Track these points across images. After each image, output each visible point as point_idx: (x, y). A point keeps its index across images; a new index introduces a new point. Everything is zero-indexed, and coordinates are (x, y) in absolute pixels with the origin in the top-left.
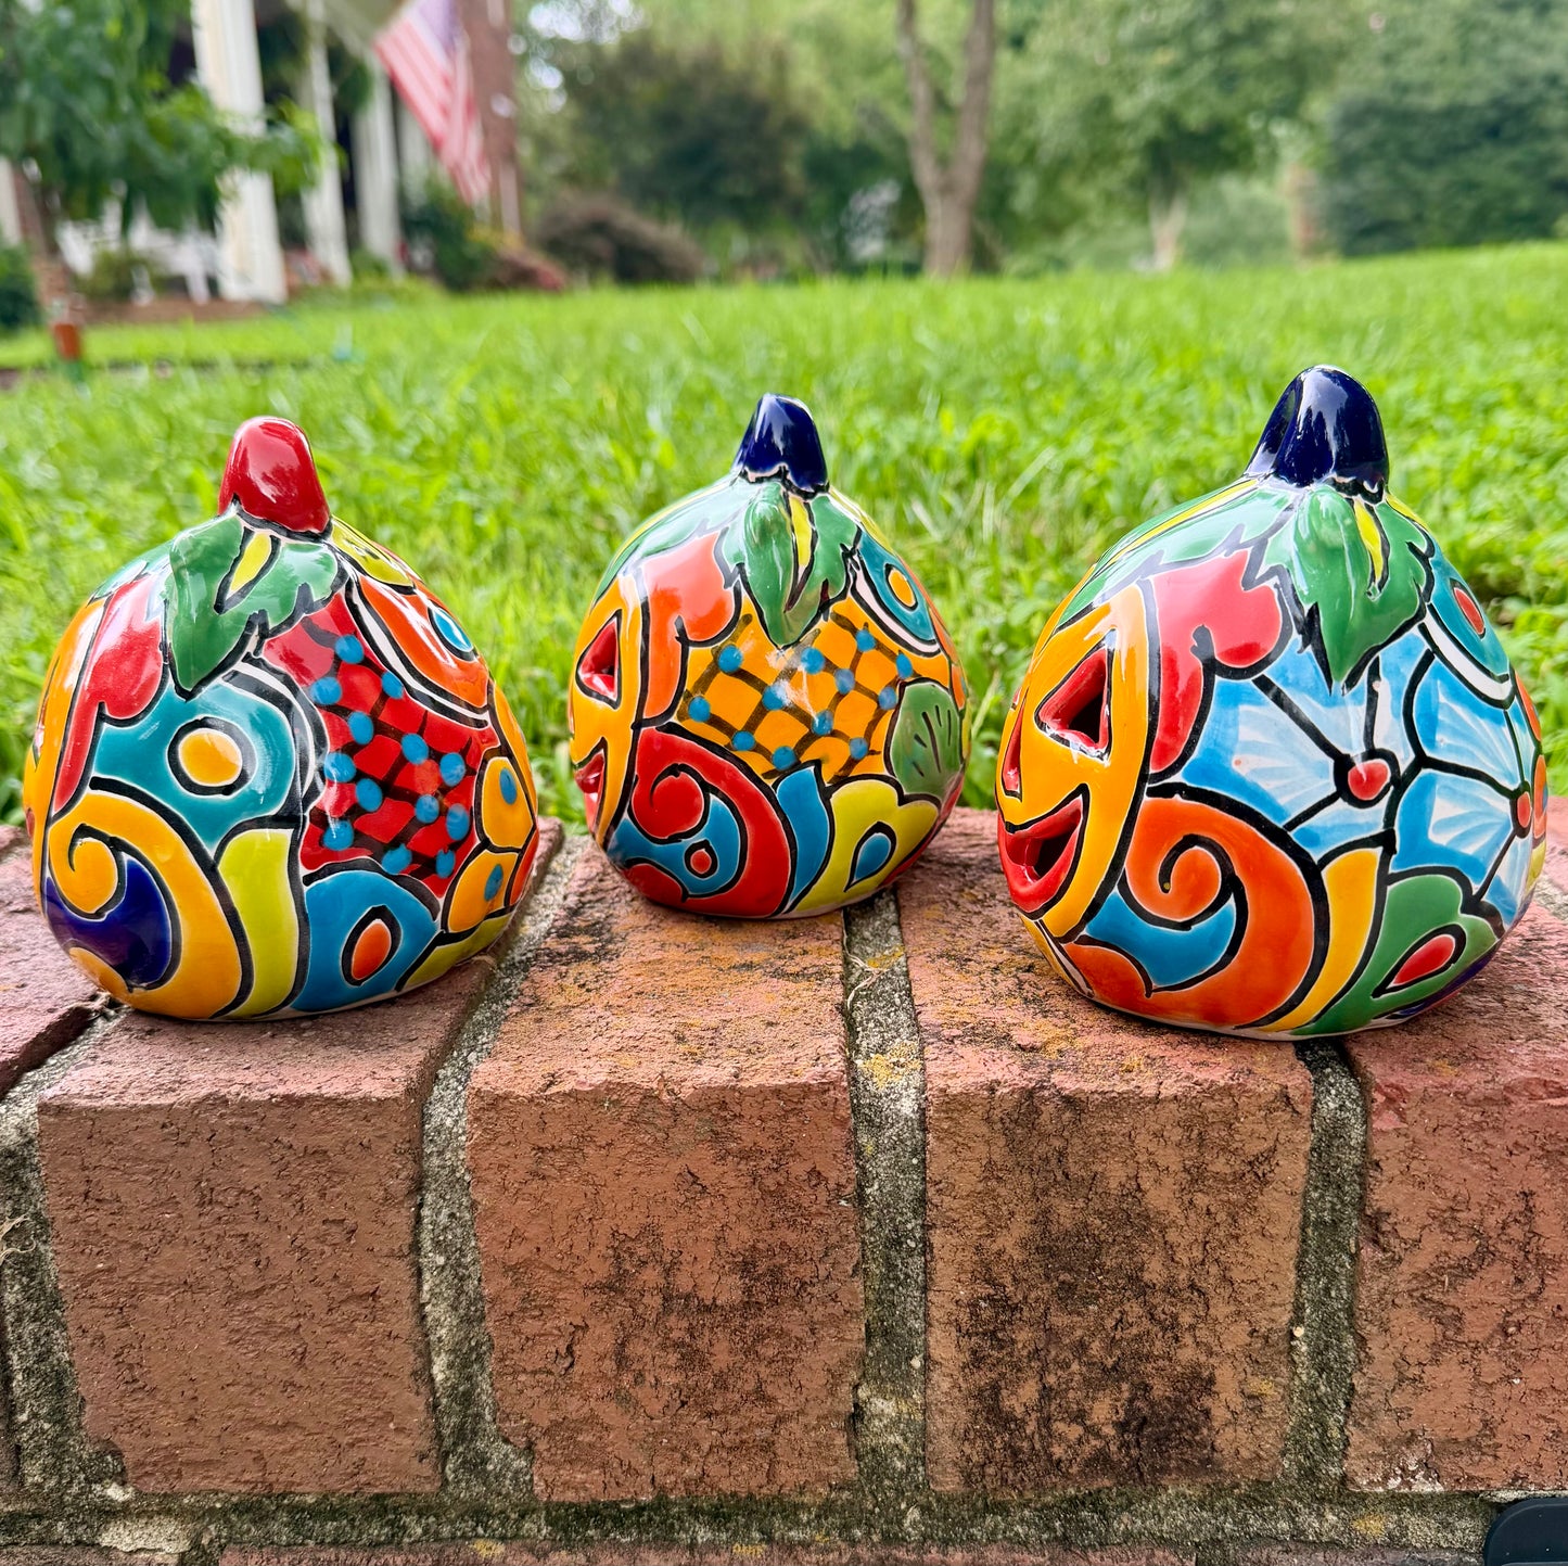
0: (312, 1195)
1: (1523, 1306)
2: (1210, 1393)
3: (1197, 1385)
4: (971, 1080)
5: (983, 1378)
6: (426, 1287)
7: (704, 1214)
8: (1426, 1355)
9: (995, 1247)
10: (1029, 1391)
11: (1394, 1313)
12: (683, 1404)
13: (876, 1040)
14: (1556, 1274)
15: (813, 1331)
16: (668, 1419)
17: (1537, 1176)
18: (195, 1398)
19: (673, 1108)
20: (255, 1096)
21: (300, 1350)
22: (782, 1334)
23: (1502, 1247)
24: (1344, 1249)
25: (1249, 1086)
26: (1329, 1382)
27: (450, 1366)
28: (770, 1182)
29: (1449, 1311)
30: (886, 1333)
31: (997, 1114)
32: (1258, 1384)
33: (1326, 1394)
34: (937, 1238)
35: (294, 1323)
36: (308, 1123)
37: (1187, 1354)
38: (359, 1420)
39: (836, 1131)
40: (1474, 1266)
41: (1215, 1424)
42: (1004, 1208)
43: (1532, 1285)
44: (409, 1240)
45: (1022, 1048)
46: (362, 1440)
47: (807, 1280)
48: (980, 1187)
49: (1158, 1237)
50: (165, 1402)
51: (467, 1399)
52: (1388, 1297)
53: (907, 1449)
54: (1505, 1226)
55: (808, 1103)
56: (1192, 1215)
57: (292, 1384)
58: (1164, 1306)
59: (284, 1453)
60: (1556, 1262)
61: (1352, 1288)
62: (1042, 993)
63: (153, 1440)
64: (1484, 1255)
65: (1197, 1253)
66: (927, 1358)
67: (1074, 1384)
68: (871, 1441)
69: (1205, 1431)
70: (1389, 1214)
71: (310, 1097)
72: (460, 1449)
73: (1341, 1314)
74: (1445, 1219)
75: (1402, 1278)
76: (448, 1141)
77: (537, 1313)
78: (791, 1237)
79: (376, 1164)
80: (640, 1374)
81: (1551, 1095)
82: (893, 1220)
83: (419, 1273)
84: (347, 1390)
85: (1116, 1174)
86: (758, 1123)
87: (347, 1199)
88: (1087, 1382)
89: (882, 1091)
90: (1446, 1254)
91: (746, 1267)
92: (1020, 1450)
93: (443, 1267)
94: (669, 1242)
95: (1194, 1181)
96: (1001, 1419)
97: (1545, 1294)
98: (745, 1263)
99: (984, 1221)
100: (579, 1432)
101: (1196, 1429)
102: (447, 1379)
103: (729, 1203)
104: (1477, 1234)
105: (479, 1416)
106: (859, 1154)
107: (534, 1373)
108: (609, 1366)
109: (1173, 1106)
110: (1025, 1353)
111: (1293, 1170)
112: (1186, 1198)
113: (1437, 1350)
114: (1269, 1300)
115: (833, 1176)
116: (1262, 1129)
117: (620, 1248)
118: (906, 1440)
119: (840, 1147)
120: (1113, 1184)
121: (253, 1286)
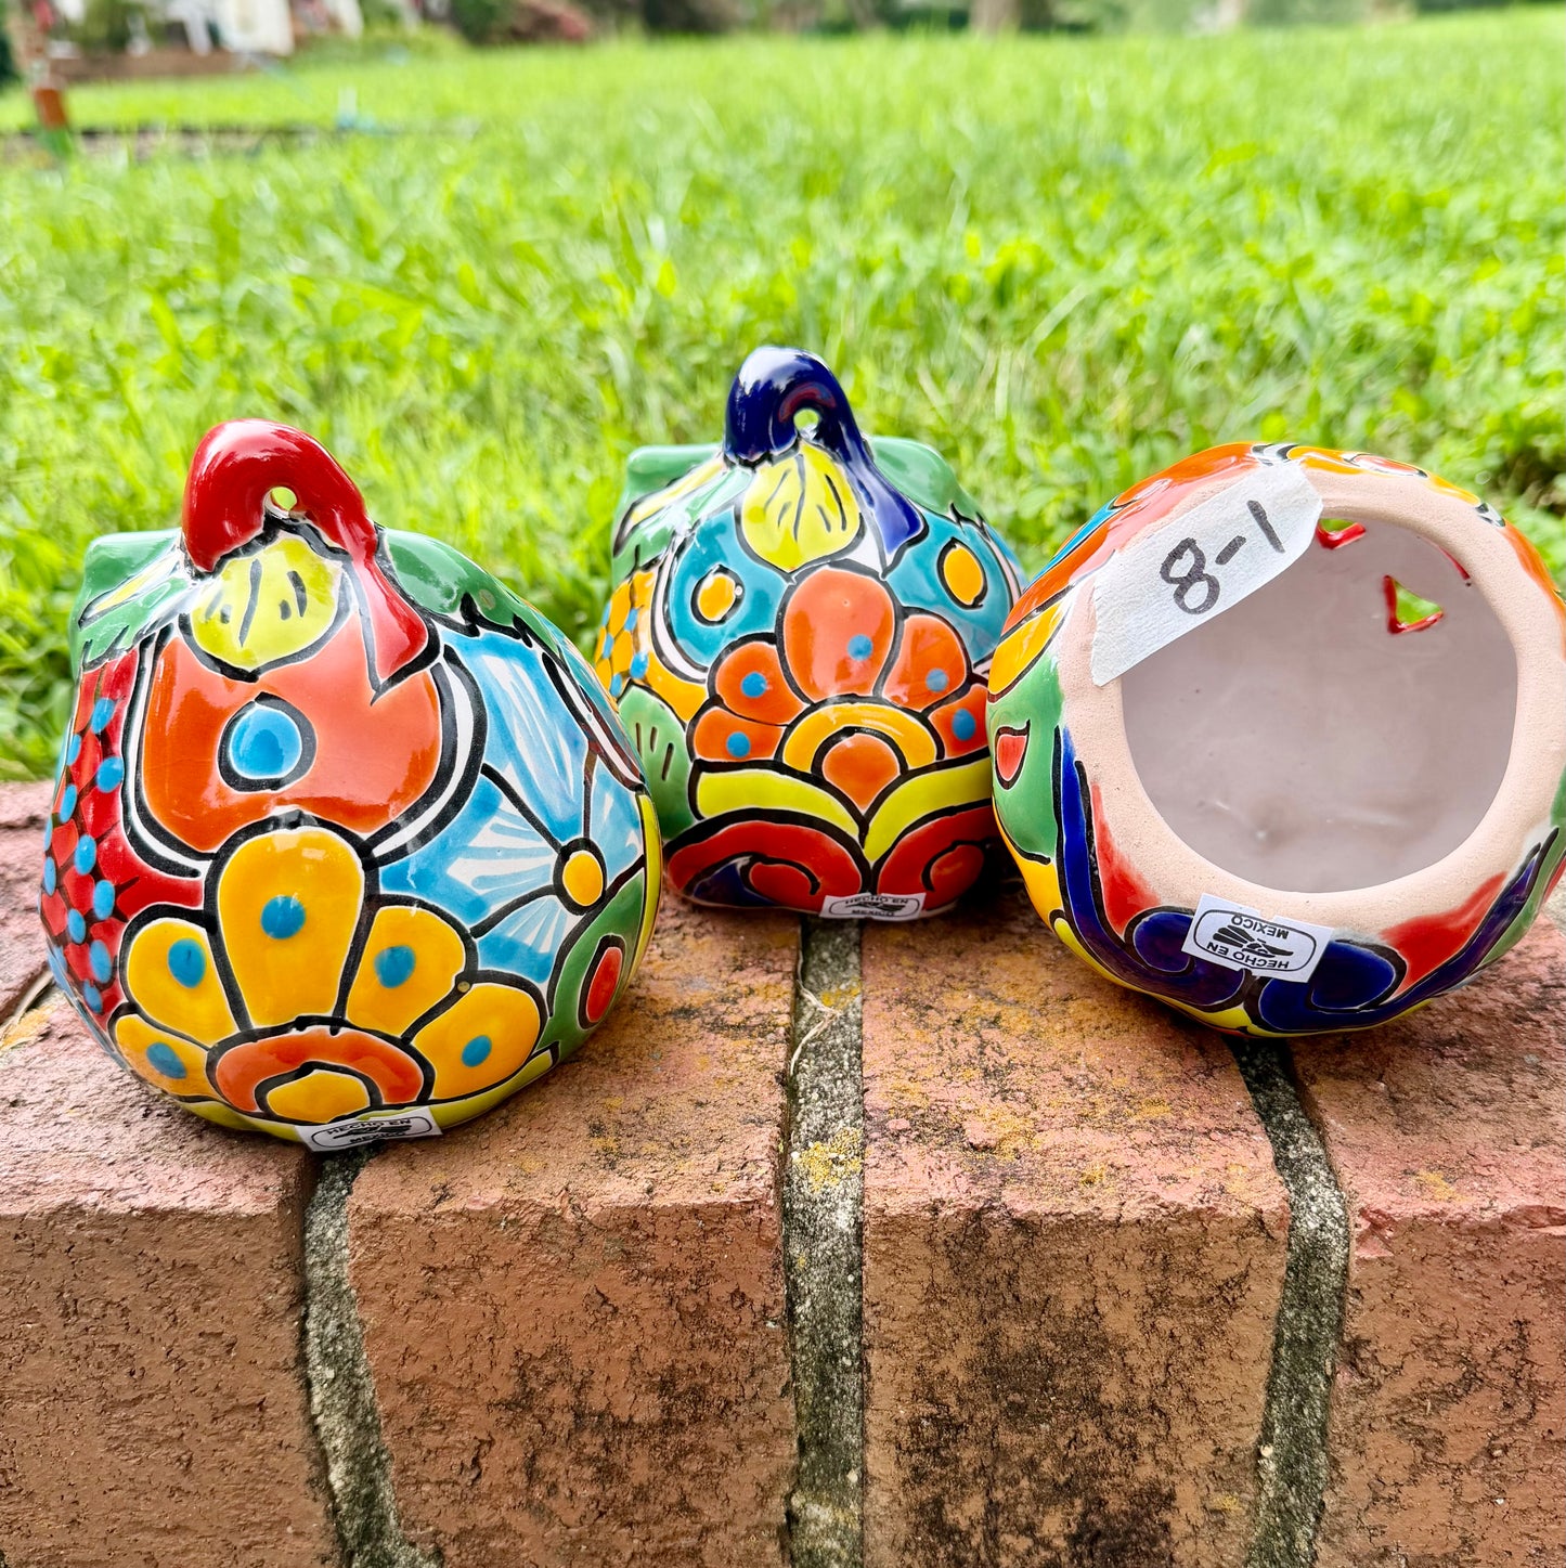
0: (183, 1308)
1: (1511, 1430)
2: (1169, 1507)
3: (1156, 1500)
4: (912, 1199)
5: (925, 1493)
6: (316, 1400)
7: (616, 1336)
8: (1402, 1476)
9: (938, 1369)
10: (975, 1506)
11: (1370, 1437)
12: (601, 1514)
13: (817, 1119)
14: (1549, 1401)
15: (740, 1448)
16: (585, 1529)
17: (1534, 1304)
18: (76, 1502)
19: (578, 1228)
20: (117, 1207)
21: (185, 1457)
22: (706, 1450)
23: (1491, 1374)
24: (1319, 1368)
25: (1220, 1210)
26: (1299, 1495)
27: (349, 1472)
28: (689, 1304)
29: (1430, 1435)
30: (820, 1443)
31: (940, 1237)
32: (1219, 1500)
33: (1295, 1506)
34: (874, 1358)
35: (176, 1432)
36: (174, 1237)
37: (1146, 1471)
38: (253, 1524)
39: (762, 1252)
40: (1460, 1392)
41: (1175, 1538)
42: (948, 1330)
43: (1523, 1410)
44: (295, 1353)
45: (975, 1148)
46: (257, 1543)
47: (732, 1399)
48: (922, 1309)
49: (1117, 1359)
50: (45, 1506)
51: (370, 1501)
52: (1365, 1422)
53: (845, 1556)
54: (1495, 1353)
55: (730, 1223)
56: (1154, 1339)
57: (179, 1489)
58: (1121, 1426)
59: (175, 1554)
60: (1549, 1389)
61: (1326, 1407)
62: (1004, 1061)
63: (34, 1542)
64: (1471, 1381)
65: (1159, 1376)
66: (864, 1473)
67: (1023, 1499)
68: (806, 1544)
69: (1164, 1544)
70: (1368, 1342)
71: (172, 1211)
72: (367, 1548)
73: (1314, 1432)
74: (1430, 1348)
75: (1380, 1404)
76: (332, 1252)
77: (437, 1427)
78: (714, 1358)
79: (253, 1279)
80: (554, 1486)
81: (1554, 1223)
82: (827, 1335)
83: (308, 1385)
84: (237, 1496)
85: (1071, 1297)
86: (675, 1243)
87: (222, 1313)
88: (1037, 1498)
89: (817, 1196)
90: (1430, 1380)
91: (665, 1386)
92: (965, 1560)
93: (334, 1380)
94: (579, 1363)
95: (1156, 1305)
96: (945, 1532)
97: (1536, 1419)
98: (663, 1382)
99: (925, 1343)
100: (491, 1537)
101: (1154, 1541)
102: (346, 1485)
103: (643, 1323)
104: (1465, 1361)
105: (383, 1518)
106: (790, 1267)
107: (439, 1483)
108: (519, 1479)
109: (1136, 1230)
110: (970, 1470)
111: (1266, 1295)
112: (1148, 1322)
113: (1415, 1474)
114: (1236, 1421)
115: (759, 1298)
116: (1234, 1254)
117: (524, 1368)
118: (843, 1546)
119: (766, 1268)
120: (1069, 1309)
121: (130, 1396)
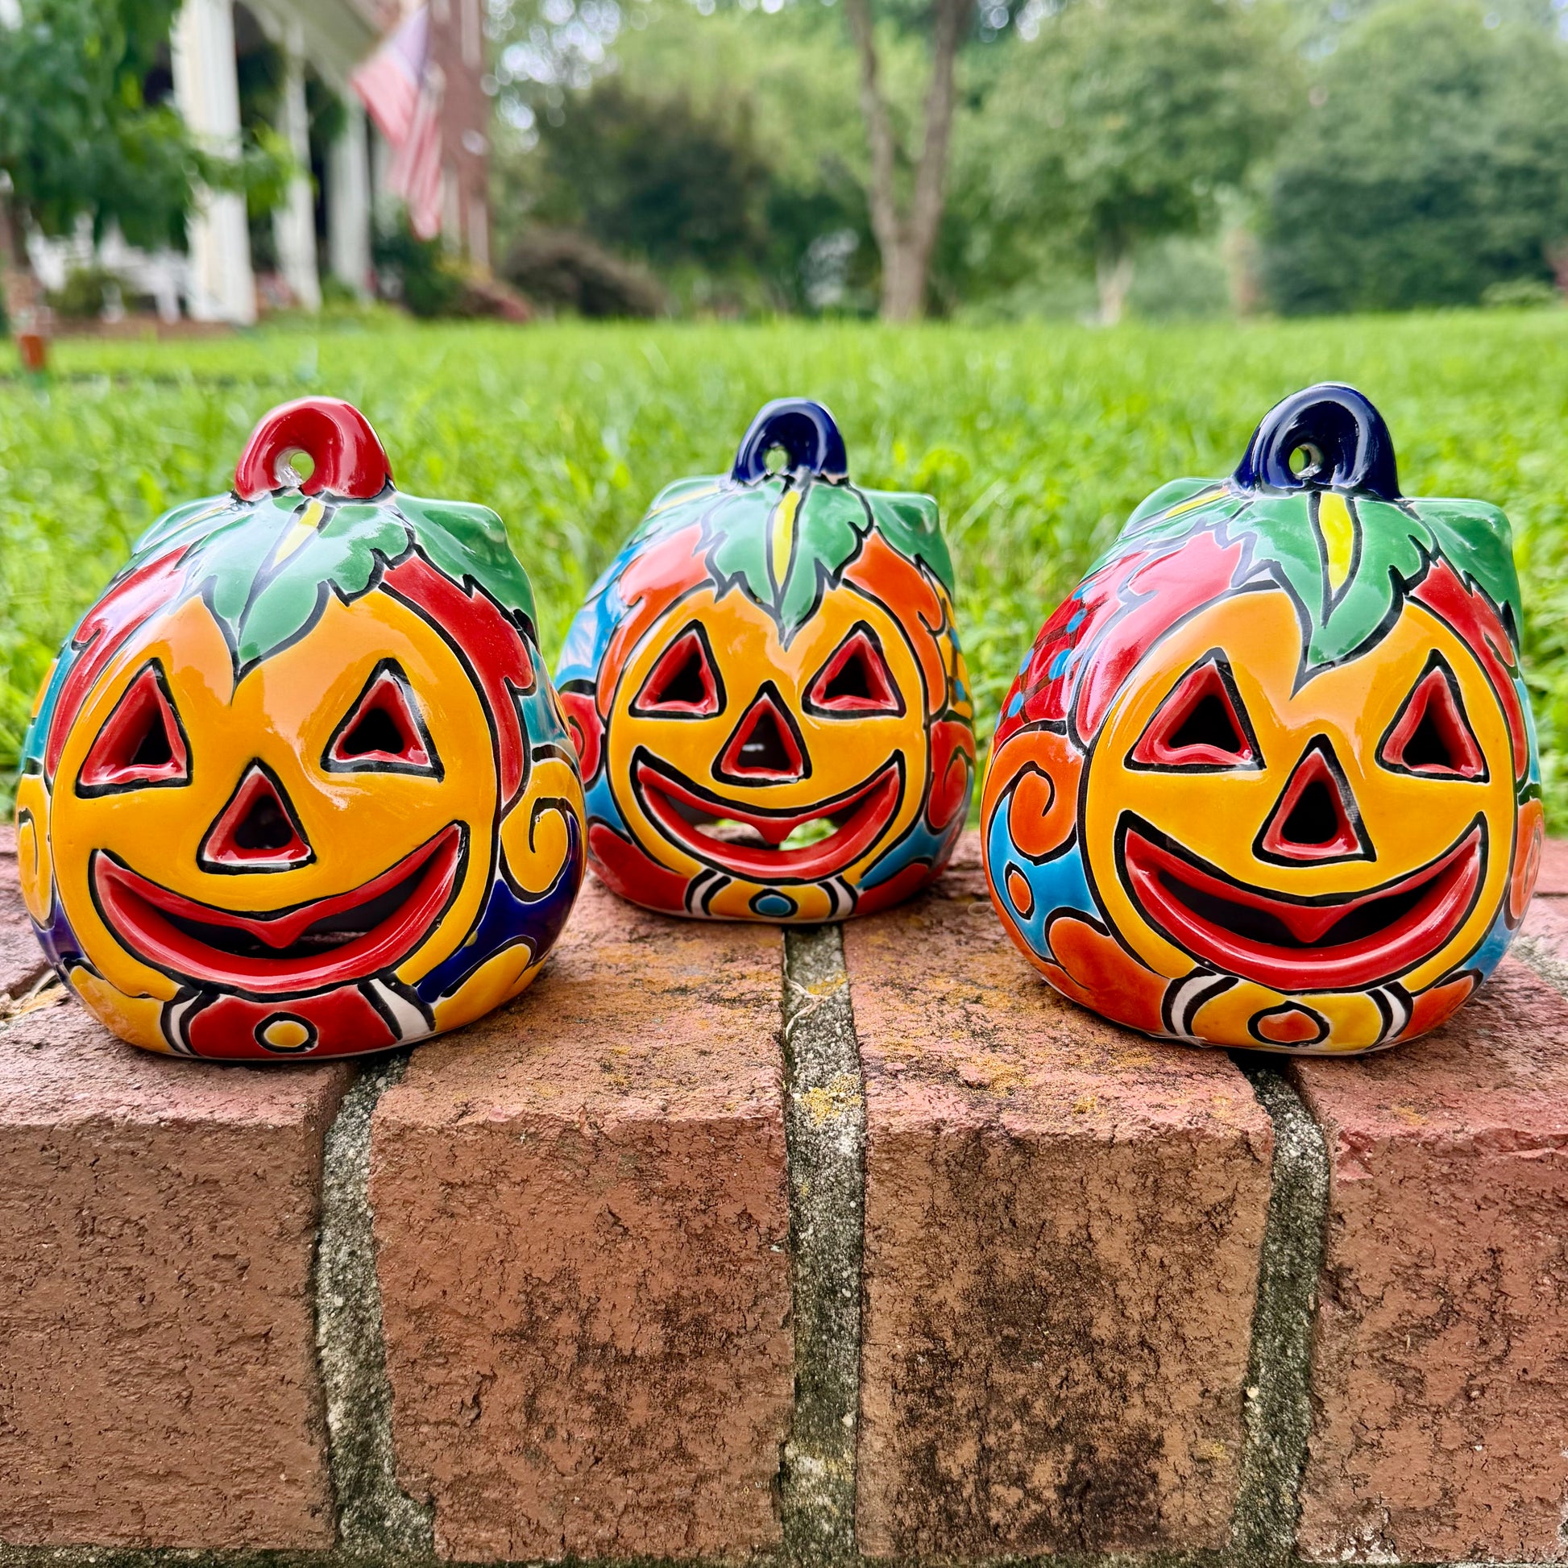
0: (201, 1228)
1: (1487, 1368)
2: (1159, 1456)
3: (1144, 1448)
4: (915, 1118)
5: (919, 1437)
6: (323, 1330)
7: (625, 1260)
8: (1384, 1419)
9: (935, 1299)
10: (967, 1452)
11: (1353, 1374)
12: (597, 1460)
13: (814, 1072)
14: (1523, 1336)
15: (738, 1385)
16: (580, 1476)
17: (1507, 1232)
18: (70, 1444)
19: (595, 1144)
20: (144, 1119)
21: (185, 1394)
22: (706, 1388)
23: (1467, 1307)
24: (1302, 1305)
25: (1208, 1131)
26: (1282, 1445)
27: (348, 1414)
28: (697, 1225)
29: (1411, 1373)
30: (817, 1388)
31: (941, 1156)
32: (1207, 1448)
33: (1279, 1459)
34: (874, 1288)
35: (178, 1365)
36: (198, 1150)
37: (1135, 1414)
38: (247, 1470)
39: (770, 1171)
40: (1438, 1325)
41: (1163, 1489)
42: (946, 1257)
43: (1498, 1347)
44: (305, 1279)
45: (969, 1085)
46: (249, 1492)
47: (734, 1330)
48: (922, 1234)
49: (1109, 1290)
50: (37, 1448)
51: (365, 1450)
52: (1347, 1358)
53: (836, 1512)
54: (1471, 1285)
55: (741, 1140)
56: (1145, 1268)
57: (176, 1430)
58: (1112, 1364)
59: (165, 1504)
60: (1523, 1323)
61: (1310, 1346)
62: (990, 1026)
63: (22, 1489)
64: (1449, 1314)
65: (1149, 1308)
66: (860, 1416)
67: (1015, 1445)
68: (798, 1502)
69: (1152, 1496)
70: (1350, 1270)
71: (200, 1122)
72: (357, 1503)
73: (1297, 1375)
74: (1409, 1277)
75: (1362, 1338)
76: (351, 1173)
77: (441, 1360)
78: (718, 1284)
79: (271, 1196)
80: (552, 1428)
81: (1522, 1147)
82: (827, 1267)
83: (316, 1315)
84: (235, 1437)
85: (1066, 1223)
86: (686, 1160)
87: (239, 1233)
88: (1029, 1443)
89: (820, 1127)
90: (1409, 1312)
91: (668, 1316)
92: (956, 1514)
93: (342, 1309)
94: (586, 1288)
95: (1148, 1231)
96: (938, 1482)
97: (1511, 1357)
98: (668, 1311)
99: (923, 1271)
100: (486, 1487)
101: (1142, 1494)
102: (344, 1428)
103: (653, 1246)
104: (1442, 1292)
105: (378, 1468)
106: (793, 1196)
107: (437, 1424)
108: (518, 1419)
109: (1128, 1151)
110: (964, 1411)
111: (1252, 1221)
112: (1139, 1250)
113: (1397, 1413)
114: (1223, 1359)
115: (765, 1219)
116: (1220, 1177)
117: (532, 1292)
118: (834, 1502)
119: (773, 1187)
120: (1063, 1234)
121: (136, 1324)
